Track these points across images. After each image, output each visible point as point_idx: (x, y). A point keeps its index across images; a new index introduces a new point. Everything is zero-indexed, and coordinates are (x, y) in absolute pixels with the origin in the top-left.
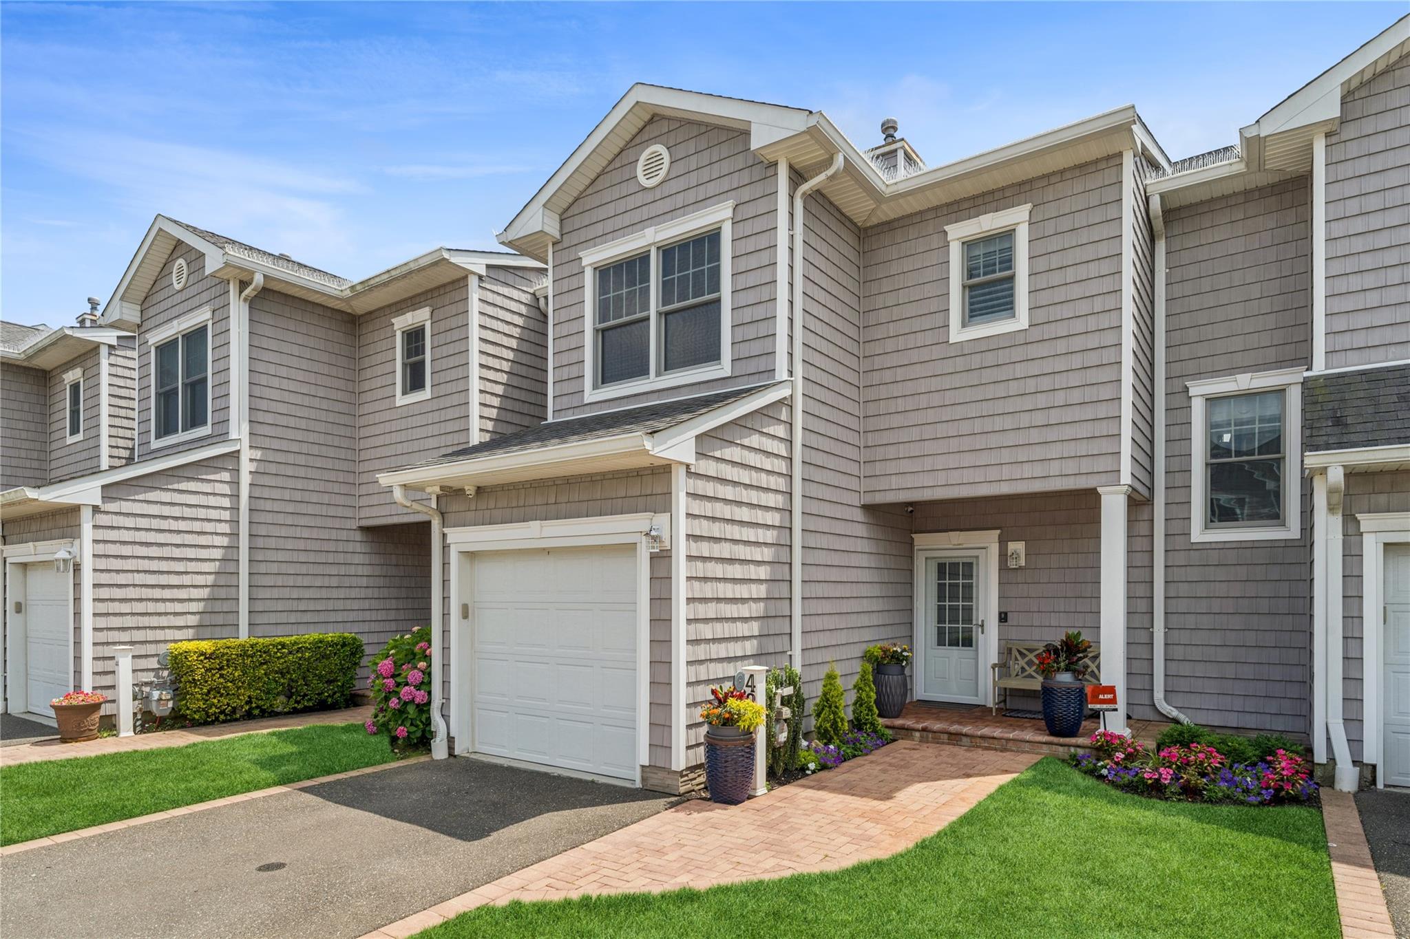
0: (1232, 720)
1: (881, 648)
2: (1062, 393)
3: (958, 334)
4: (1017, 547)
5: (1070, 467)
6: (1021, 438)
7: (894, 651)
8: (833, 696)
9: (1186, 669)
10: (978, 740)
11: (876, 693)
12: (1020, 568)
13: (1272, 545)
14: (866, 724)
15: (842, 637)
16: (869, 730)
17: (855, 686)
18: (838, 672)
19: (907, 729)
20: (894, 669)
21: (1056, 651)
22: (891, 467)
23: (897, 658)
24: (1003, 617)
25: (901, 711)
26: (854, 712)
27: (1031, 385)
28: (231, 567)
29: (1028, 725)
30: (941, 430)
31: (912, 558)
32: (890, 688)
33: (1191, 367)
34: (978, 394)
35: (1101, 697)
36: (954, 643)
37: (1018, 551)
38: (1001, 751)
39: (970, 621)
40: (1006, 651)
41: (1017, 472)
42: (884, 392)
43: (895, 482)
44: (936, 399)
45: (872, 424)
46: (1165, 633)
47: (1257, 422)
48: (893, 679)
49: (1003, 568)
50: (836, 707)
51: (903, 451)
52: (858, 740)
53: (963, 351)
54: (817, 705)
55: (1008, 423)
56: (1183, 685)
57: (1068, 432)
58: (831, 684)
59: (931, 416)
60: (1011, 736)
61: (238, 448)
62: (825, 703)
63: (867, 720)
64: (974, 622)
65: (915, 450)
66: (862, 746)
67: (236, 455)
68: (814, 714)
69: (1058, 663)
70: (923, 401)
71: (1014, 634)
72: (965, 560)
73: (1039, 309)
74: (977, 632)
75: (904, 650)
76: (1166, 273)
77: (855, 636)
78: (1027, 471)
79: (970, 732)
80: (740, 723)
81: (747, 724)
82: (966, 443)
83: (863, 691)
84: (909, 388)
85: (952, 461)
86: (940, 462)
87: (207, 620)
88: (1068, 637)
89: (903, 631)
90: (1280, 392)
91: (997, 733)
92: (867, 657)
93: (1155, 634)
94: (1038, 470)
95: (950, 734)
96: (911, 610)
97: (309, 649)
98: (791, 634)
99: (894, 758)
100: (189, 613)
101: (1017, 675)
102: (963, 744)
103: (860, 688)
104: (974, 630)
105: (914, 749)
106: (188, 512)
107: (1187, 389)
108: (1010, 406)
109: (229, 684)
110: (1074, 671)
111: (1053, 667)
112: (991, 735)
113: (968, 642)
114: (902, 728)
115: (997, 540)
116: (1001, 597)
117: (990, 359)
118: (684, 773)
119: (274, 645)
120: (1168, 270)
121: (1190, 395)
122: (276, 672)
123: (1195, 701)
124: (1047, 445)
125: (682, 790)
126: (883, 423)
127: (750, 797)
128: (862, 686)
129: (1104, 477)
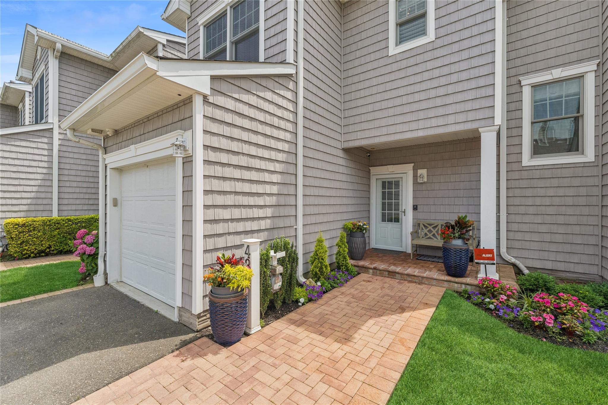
0: (549, 265)
1: (352, 224)
2: (456, 75)
3: (393, 50)
4: (423, 172)
5: (461, 118)
6: (430, 103)
7: (359, 225)
8: (320, 253)
9: (519, 236)
10: (405, 276)
11: (348, 249)
12: (424, 183)
13: (575, 166)
14: (342, 266)
15: (331, 218)
16: (344, 270)
17: (337, 245)
18: (324, 238)
19: (365, 268)
20: (359, 234)
21: (453, 227)
22: (357, 127)
23: (360, 229)
24: (415, 208)
25: (363, 256)
26: (336, 258)
27: (436, 73)
28: (48, 183)
29: (432, 266)
30: (384, 105)
31: (369, 179)
32: (357, 244)
33: (522, 70)
34: (405, 82)
35: (484, 255)
36: (390, 220)
37: (423, 174)
38: (419, 284)
39: (398, 210)
40: (417, 225)
41: (428, 123)
42: (354, 88)
43: (360, 135)
44: (381, 88)
45: (348, 105)
46: (507, 216)
47: (564, 97)
48: (358, 240)
49: (415, 182)
50: (322, 259)
51: (364, 118)
52: (336, 277)
53: (397, 59)
54: (312, 257)
55: (423, 96)
56: (517, 244)
57: (460, 97)
58: (319, 245)
59: (379, 97)
60: (425, 275)
61: (51, 127)
62: (316, 257)
63: (343, 263)
64: (400, 210)
65: (370, 117)
66: (338, 281)
67: (51, 130)
68: (310, 263)
69: (454, 234)
70: (374, 90)
71: (421, 216)
72: (396, 180)
73: (441, 28)
74: (402, 215)
75: (364, 225)
76: (507, 21)
77: (339, 217)
78: (434, 122)
79: (400, 271)
80: (230, 285)
81: (236, 286)
82: (398, 110)
83: (341, 247)
84: (367, 84)
85: (391, 121)
86: (383, 122)
87: (33, 208)
88: (459, 218)
89: (365, 214)
90: (581, 77)
91: (416, 272)
92: (345, 228)
93: (501, 217)
94: (441, 121)
95: (389, 272)
96: (369, 204)
97: (85, 222)
98: (296, 216)
99: (357, 289)
100: (21, 205)
101: (423, 237)
102: (396, 278)
103: (340, 246)
104: (400, 214)
105: (369, 281)
106: (20, 156)
107: (520, 82)
108: (424, 86)
109: (35, 239)
110: (463, 239)
111: (451, 236)
112: (413, 274)
113: (397, 220)
114: (363, 267)
115: (412, 169)
116: (414, 198)
117: (412, 61)
118: (202, 315)
119: (63, 220)
120: (508, 19)
121: (522, 85)
122: (65, 233)
123: (525, 254)
124: (446, 106)
125: (199, 327)
126: (353, 104)
127: (246, 334)
128: (341, 244)
129: (483, 123)
